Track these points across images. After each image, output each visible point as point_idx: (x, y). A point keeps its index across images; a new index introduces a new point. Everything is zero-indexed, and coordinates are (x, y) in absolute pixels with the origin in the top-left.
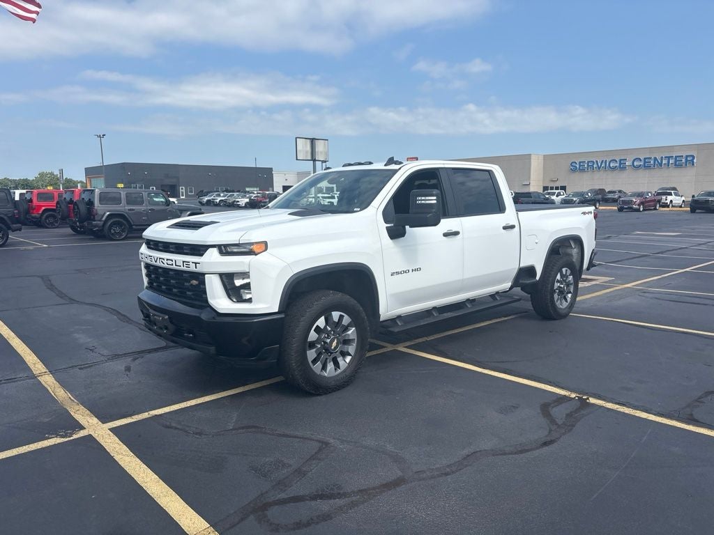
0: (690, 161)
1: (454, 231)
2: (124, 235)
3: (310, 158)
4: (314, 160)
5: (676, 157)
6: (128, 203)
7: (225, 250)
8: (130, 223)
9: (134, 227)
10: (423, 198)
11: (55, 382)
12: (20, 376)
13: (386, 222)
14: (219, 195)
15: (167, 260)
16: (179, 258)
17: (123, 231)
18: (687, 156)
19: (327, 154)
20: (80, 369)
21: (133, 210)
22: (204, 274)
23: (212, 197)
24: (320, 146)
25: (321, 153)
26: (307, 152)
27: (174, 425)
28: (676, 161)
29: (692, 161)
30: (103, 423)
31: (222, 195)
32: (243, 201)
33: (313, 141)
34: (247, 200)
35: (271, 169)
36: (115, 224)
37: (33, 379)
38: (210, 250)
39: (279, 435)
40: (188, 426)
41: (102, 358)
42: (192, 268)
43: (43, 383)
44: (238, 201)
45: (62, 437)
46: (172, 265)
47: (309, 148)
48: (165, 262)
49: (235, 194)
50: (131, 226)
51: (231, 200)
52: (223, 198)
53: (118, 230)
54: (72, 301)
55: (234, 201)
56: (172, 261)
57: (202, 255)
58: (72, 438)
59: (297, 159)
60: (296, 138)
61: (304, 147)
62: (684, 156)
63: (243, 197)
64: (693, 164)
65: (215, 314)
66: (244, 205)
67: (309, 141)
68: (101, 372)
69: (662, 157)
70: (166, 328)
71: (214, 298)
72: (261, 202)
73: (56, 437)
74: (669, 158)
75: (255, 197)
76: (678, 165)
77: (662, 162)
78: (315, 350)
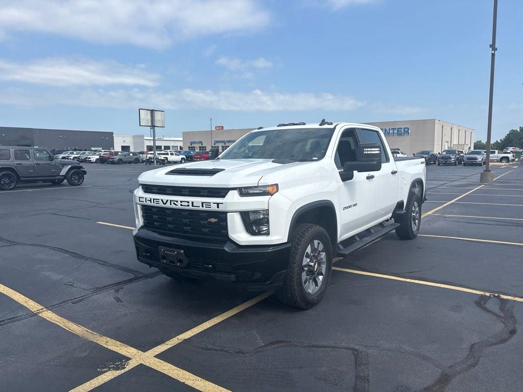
0: (406, 131)
1: (371, 175)
2: (13, 185)
3: (150, 125)
4: (154, 126)
5: (398, 129)
6: (16, 158)
7: (244, 192)
8: (19, 176)
9: (22, 178)
10: (369, 149)
11: (60, 318)
12: (20, 315)
13: (338, 168)
14: (73, 153)
15: (181, 202)
16: (198, 201)
17: (12, 182)
18: (404, 128)
19: (163, 121)
20: (73, 303)
21: (21, 164)
22: (225, 213)
23: (67, 155)
24: (158, 116)
25: (159, 121)
26: (148, 120)
27: (210, 347)
28: (398, 131)
29: (408, 131)
30: (144, 351)
31: (75, 153)
32: (94, 158)
33: (152, 112)
34: (98, 157)
35: (112, 133)
36: (4, 176)
37: (34, 316)
38: (231, 192)
39: (309, 347)
40: (225, 347)
41: (87, 292)
42: (214, 208)
43: (47, 319)
44: (90, 158)
45: (117, 368)
46: (188, 206)
47: (149, 117)
48: (179, 204)
49: (87, 152)
50: (18, 177)
51: (83, 157)
52: (77, 156)
53: (7, 181)
54: (13, 243)
55: (86, 158)
56: (188, 202)
57: (224, 197)
58: (126, 370)
59: (140, 125)
60: (139, 109)
61: (146, 116)
62: (403, 128)
63: (93, 154)
64: (408, 134)
65: (235, 246)
66: (94, 161)
67: (149, 113)
68: (96, 304)
69: (389, 129)
70: (180, 261)
71: (235, 232)
72: (109, 158)
73: (109, 370)
74: (394, 129)
75: (104, 154)
76: (399, 134)
77: (389, 131)
78: (305, 272)
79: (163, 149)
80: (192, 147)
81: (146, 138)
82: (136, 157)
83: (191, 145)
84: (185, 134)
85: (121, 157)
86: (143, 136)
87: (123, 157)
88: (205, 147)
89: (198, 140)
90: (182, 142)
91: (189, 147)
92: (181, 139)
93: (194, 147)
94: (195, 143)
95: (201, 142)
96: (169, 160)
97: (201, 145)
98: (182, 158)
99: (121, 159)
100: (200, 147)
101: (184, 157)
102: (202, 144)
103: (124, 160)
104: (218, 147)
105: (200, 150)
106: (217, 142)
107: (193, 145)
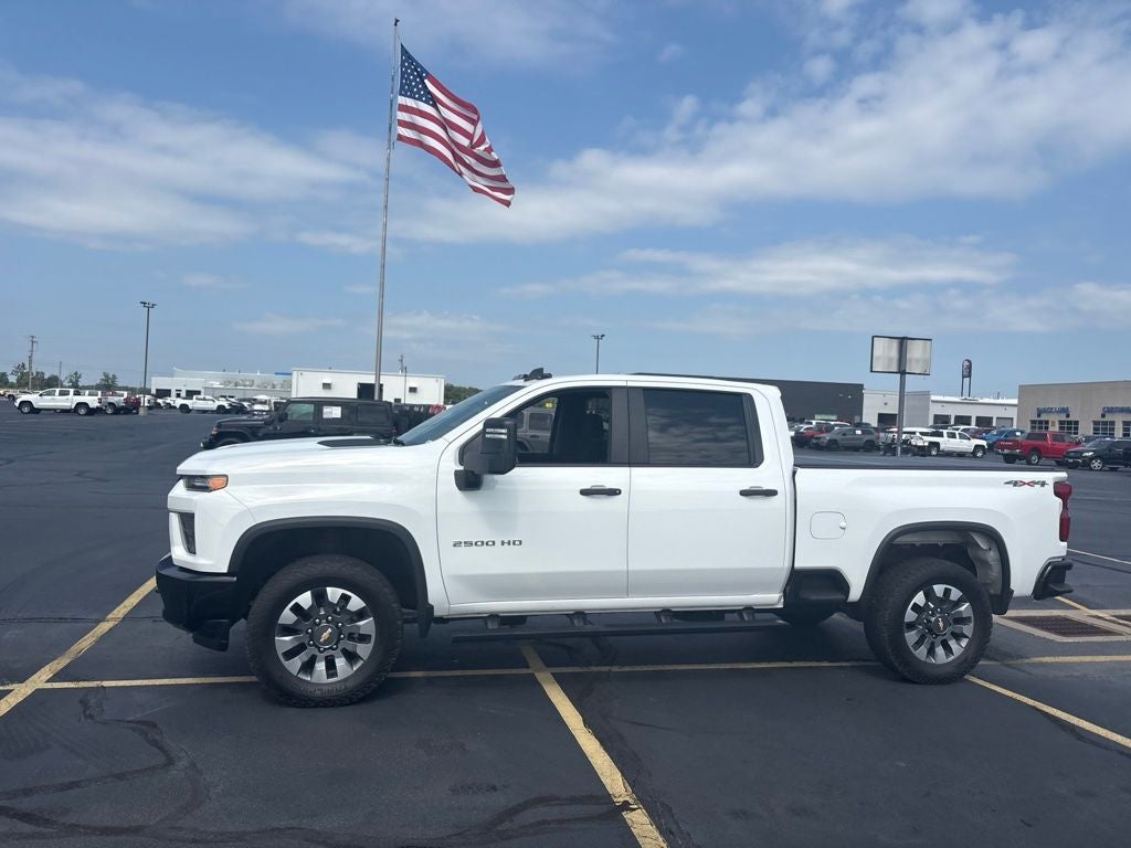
1: (608, 487)
3: (895, 370)
4: (902, 373)
12: (92, 617)
19: (927, 362)
24: (916, 351)
25: (917, 361)
26: (890, 359)
33: (903, 341)
35: (859, 387)
47: (894, 353)
59: (873, 371)
60: (873, 337)
61: (886, 352)
67: (895, 343)
79: (952, 422)
80: (1041, 422)
81: (933, 398)
82: (868, 437)
83: (1039, 416)
84: (1025, 391)
85: (835, 437)
86: (927, 394)
87: (839, 437)
88: (1076, 423)
89: (1056, 405)
90: (1016, 409)
91: (1033, 422)
92: (1015, 401)
93: (1047, 422)
94: (1049, 411)
95: (1065, 411)
96: (942, 447)
97: (1063, 418)
98: (977, 446)
99: (835, 441)
100: (1061, 422)
101: (984, 443)
102: (1068, 416)
103: (841, 443)
104: (1113, 423)
105: (1061, 428)
106: (1111, 410)
107: (1043, 417)
